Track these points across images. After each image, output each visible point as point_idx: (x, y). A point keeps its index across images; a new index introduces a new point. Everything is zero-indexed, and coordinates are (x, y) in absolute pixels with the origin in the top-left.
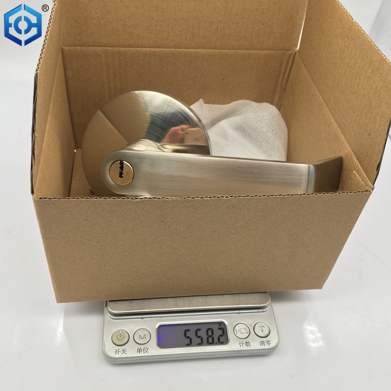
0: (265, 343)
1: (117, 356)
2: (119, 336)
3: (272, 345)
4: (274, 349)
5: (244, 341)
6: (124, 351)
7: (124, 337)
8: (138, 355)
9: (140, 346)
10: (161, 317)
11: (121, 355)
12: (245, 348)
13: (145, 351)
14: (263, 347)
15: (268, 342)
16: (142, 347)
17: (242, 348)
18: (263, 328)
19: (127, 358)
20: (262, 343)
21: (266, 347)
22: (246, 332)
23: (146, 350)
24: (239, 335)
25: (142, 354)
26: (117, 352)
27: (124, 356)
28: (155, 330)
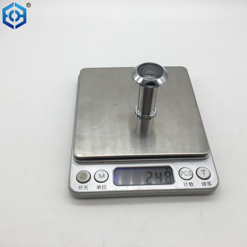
0: (207, 184)
1: (80, 191)
2: (82, 176)
3: (213, 185)
4: (214, 189)
5: (188, 182)
6: (86, 187)
7: (86, 177)
8: (98, 190)
9: (99, 184)
10: (118, 162)
11: (83, 190)
12: (189, 187)
13: (103, 188)
14: (205, 187)
15: (209, 183)
16: (101, 184)
17: (186, 187)
18: (205, 172)
19: (88, 192)
20: (204, 184)
21: (208, 187)
22: (190, 174)
23: (105, 187)
24: (183, 176)
25: (101, 190)
26: (80, 187)
27: (86, 190)
28: (112, 172)
